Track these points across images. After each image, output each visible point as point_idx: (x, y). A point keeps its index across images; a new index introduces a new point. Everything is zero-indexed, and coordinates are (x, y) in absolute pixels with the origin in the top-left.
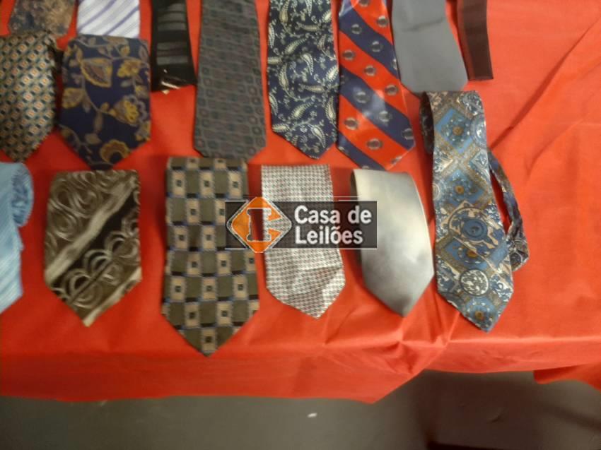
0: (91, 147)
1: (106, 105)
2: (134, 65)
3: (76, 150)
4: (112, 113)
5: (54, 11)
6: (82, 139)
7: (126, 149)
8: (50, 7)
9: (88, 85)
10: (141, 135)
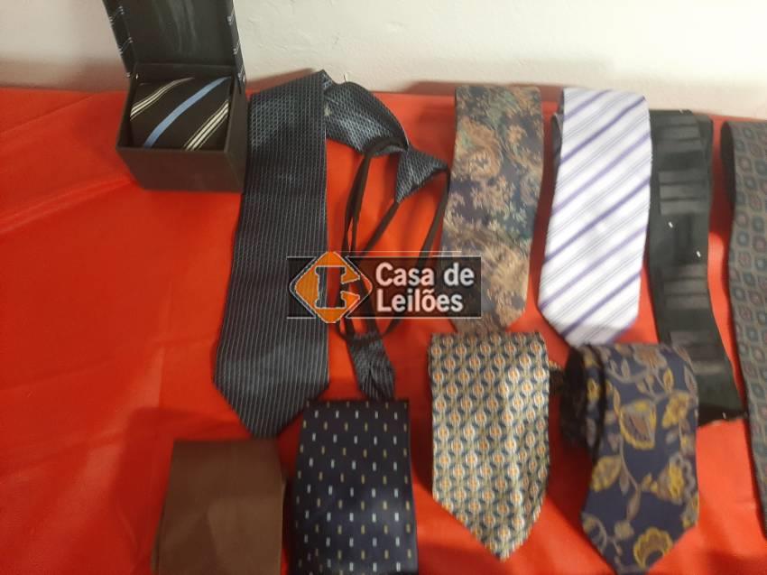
0: (621, 543)
1: (649, 478)
2: (681, 404)
3: (601, 550)
4: (655, 488)
5: (501, 268)
6: (611, 532)
7: (669, 542)
8: (494, 260)
9: (628, 447)
10: (689, 518)
